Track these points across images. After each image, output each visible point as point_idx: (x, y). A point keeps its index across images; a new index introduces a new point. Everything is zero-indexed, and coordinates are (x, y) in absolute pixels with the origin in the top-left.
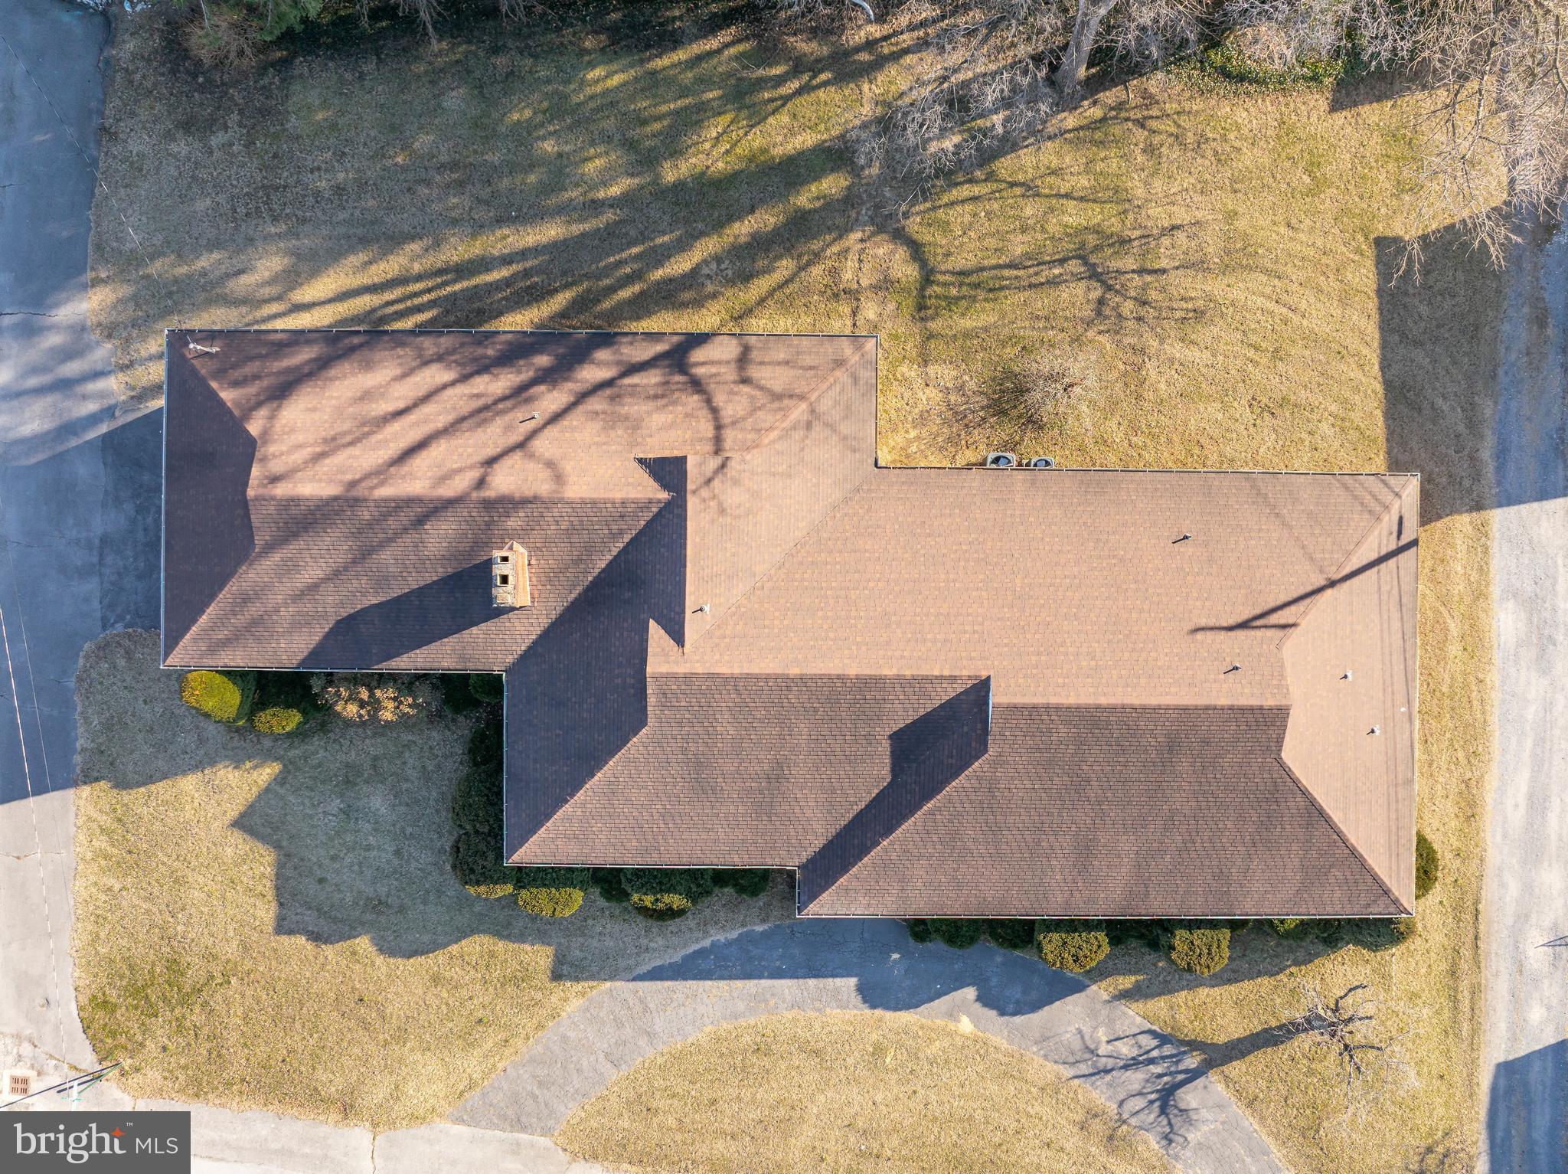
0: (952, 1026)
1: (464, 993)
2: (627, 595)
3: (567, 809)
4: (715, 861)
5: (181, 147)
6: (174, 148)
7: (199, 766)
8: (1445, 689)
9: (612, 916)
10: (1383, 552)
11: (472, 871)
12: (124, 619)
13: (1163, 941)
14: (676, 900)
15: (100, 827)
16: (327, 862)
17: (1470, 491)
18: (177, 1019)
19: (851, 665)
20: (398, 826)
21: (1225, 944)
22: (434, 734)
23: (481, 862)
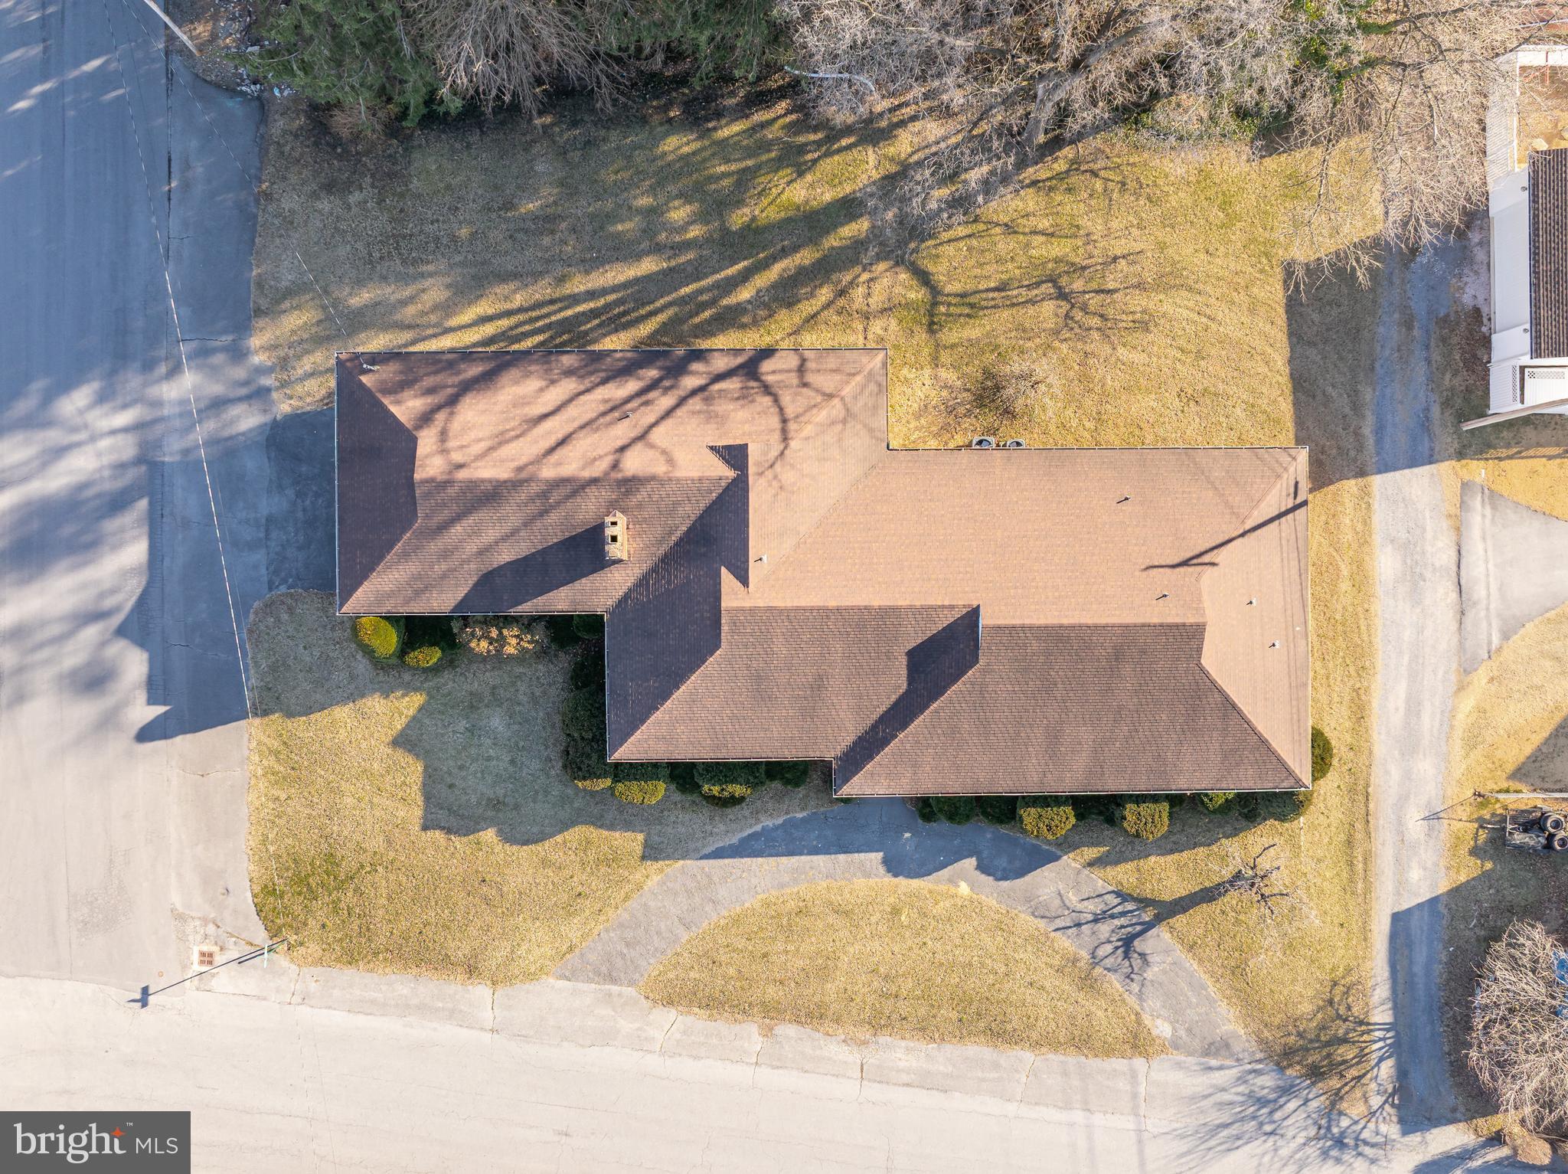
0: (953, 890)
1: (567, 873)
2: (703, 550)
3: (658, 715)
4: (770, 755)
5: (325, 205)
6: (319, 205)
7: (351, 698)
8: (1338, 617)
9: (683, 807)
10: (1283, 509)
11: (580, 769)
12: (287, 582)
13: (1117, 814)
14: (738, 790)
15: (268, 748)
16: (455, 771)
17: (1355, 460)
18: (334, 902)
19: (875, 598)
20: (513, 740)
21: (1165, 815)
22: (540, 667)
23: (586, 762)
